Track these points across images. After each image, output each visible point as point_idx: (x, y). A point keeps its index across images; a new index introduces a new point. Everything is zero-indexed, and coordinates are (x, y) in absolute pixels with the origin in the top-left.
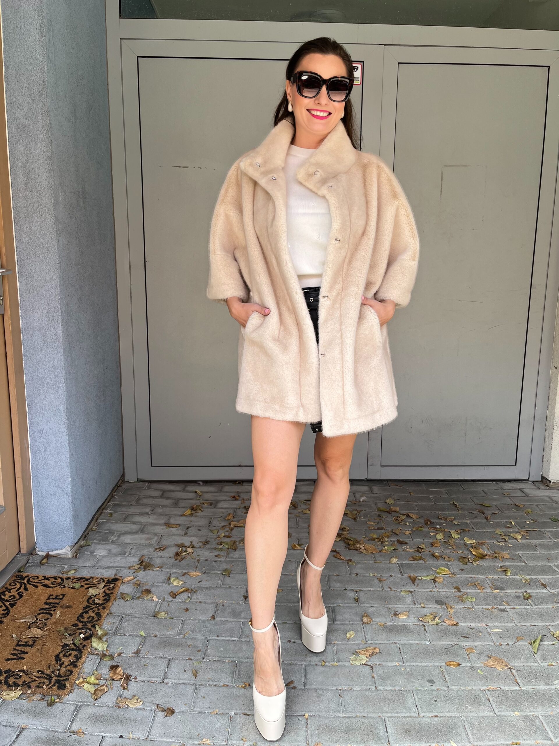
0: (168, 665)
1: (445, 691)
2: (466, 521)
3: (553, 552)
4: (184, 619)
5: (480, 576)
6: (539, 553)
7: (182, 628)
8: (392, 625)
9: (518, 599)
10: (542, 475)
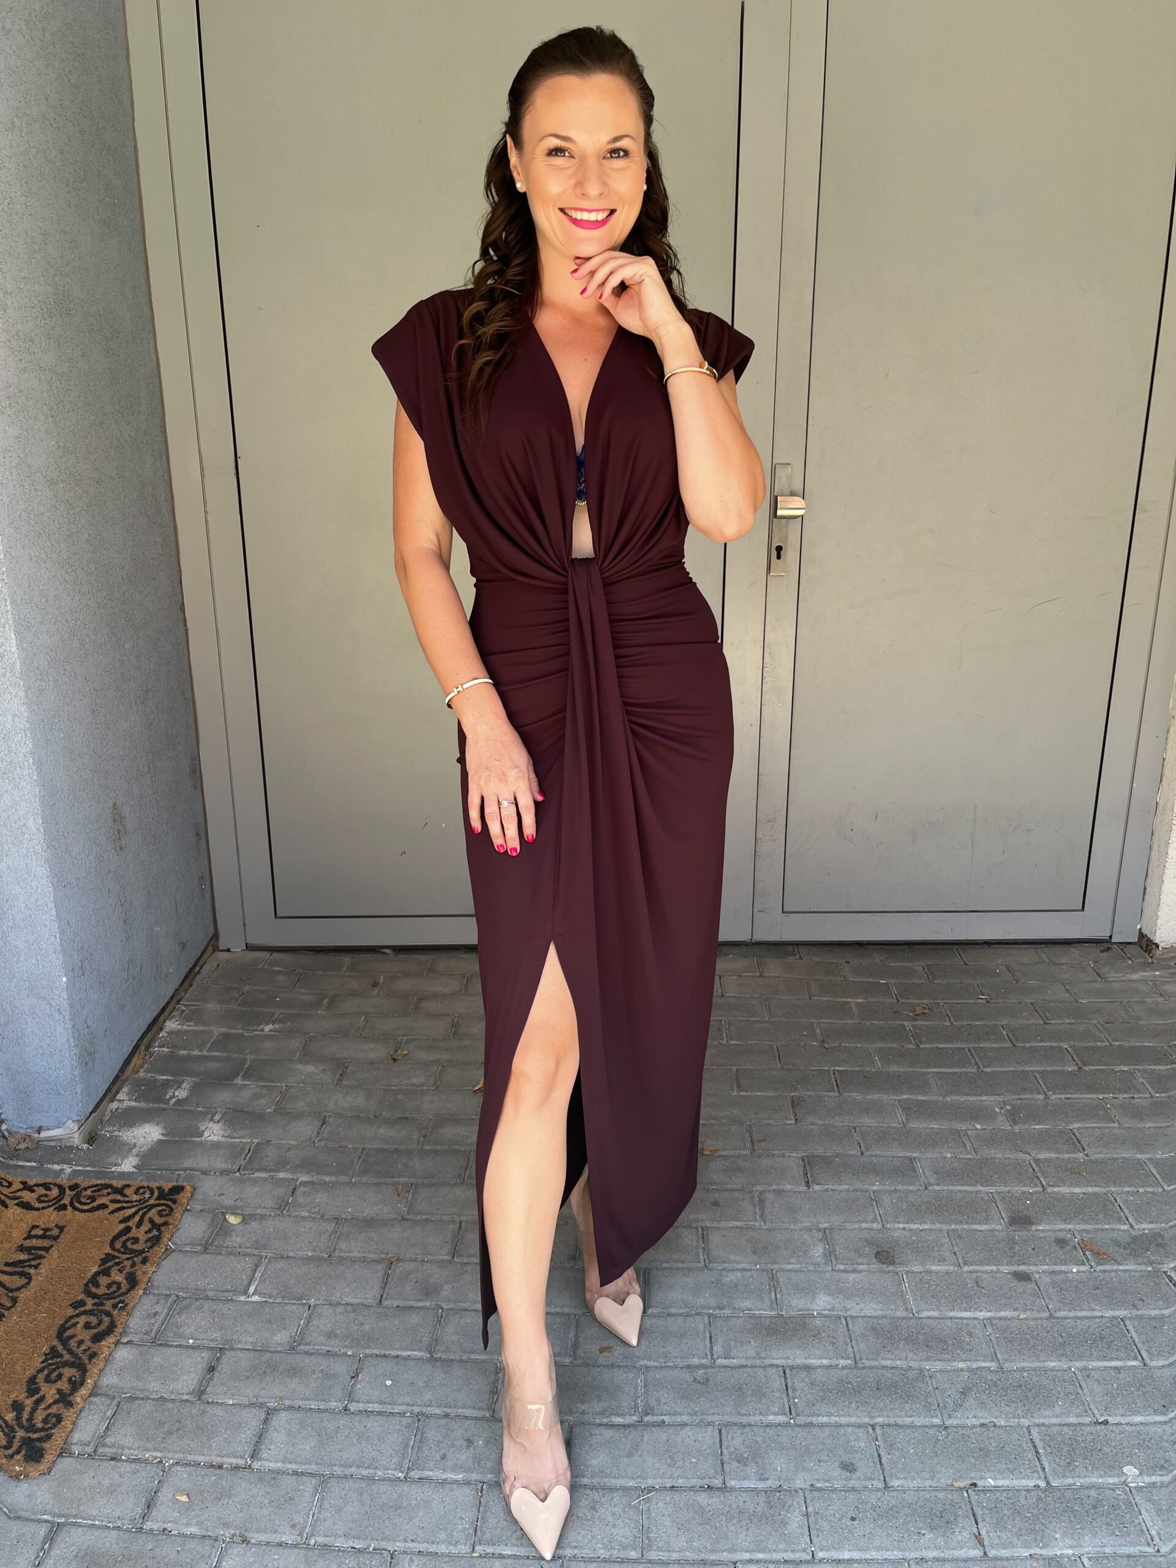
0: (266, 1421)
1: (878, 1490)
2: (964, 1045)
3: (1148, 1125)
4: (312, 1302)
5: (979, 1188)
6: (1116, 1125)
7: (307, 1326)
8: (772, 1317)
9: (1062, 1247)
10: (1140, 929)
